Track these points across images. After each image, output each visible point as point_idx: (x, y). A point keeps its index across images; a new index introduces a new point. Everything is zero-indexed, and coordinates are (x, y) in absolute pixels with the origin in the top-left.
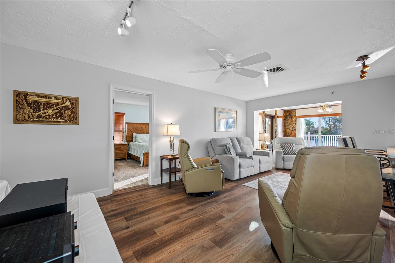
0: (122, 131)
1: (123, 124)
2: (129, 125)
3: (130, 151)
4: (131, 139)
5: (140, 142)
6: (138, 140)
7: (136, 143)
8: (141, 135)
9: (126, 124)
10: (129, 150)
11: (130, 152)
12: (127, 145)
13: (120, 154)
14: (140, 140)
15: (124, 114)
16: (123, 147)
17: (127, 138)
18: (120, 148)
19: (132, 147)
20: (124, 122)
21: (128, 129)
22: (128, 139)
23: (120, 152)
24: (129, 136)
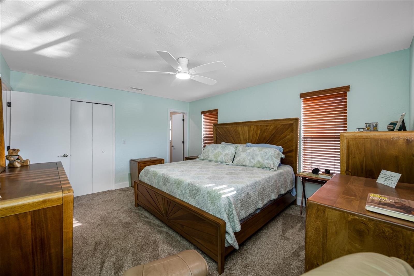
9: (215, 127)
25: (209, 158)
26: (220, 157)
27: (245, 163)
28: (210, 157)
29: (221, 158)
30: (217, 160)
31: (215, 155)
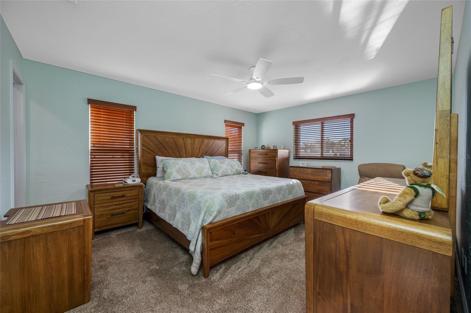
0: (130, 152)
1: (131, 132)
2: (146, 136)
3: (150, 203)
4: (151, 171)
5: (178, 178)
6: (171, 174)
7: (167, 181)
8: (178, 161)
9: (139, 134)
10: (146, 201)
11: (151, 206)
12: (141, 186)
13: (123, 213)
14: (176, 175)
15: (134, 108)
16: (130, 195)
17: (142, 167)
18: (123, 196)
19: (154, 191)
20: (134, 129)
21: (143, 145)
22: (143, 171)
23: (123, 208)
24: (146, 164)
25: (190, 175)
26: (205, 171)
27: (227, 173)
28: (192, 174)
29: (206, 173)
30: (202, 176)
31: (197, 171)
